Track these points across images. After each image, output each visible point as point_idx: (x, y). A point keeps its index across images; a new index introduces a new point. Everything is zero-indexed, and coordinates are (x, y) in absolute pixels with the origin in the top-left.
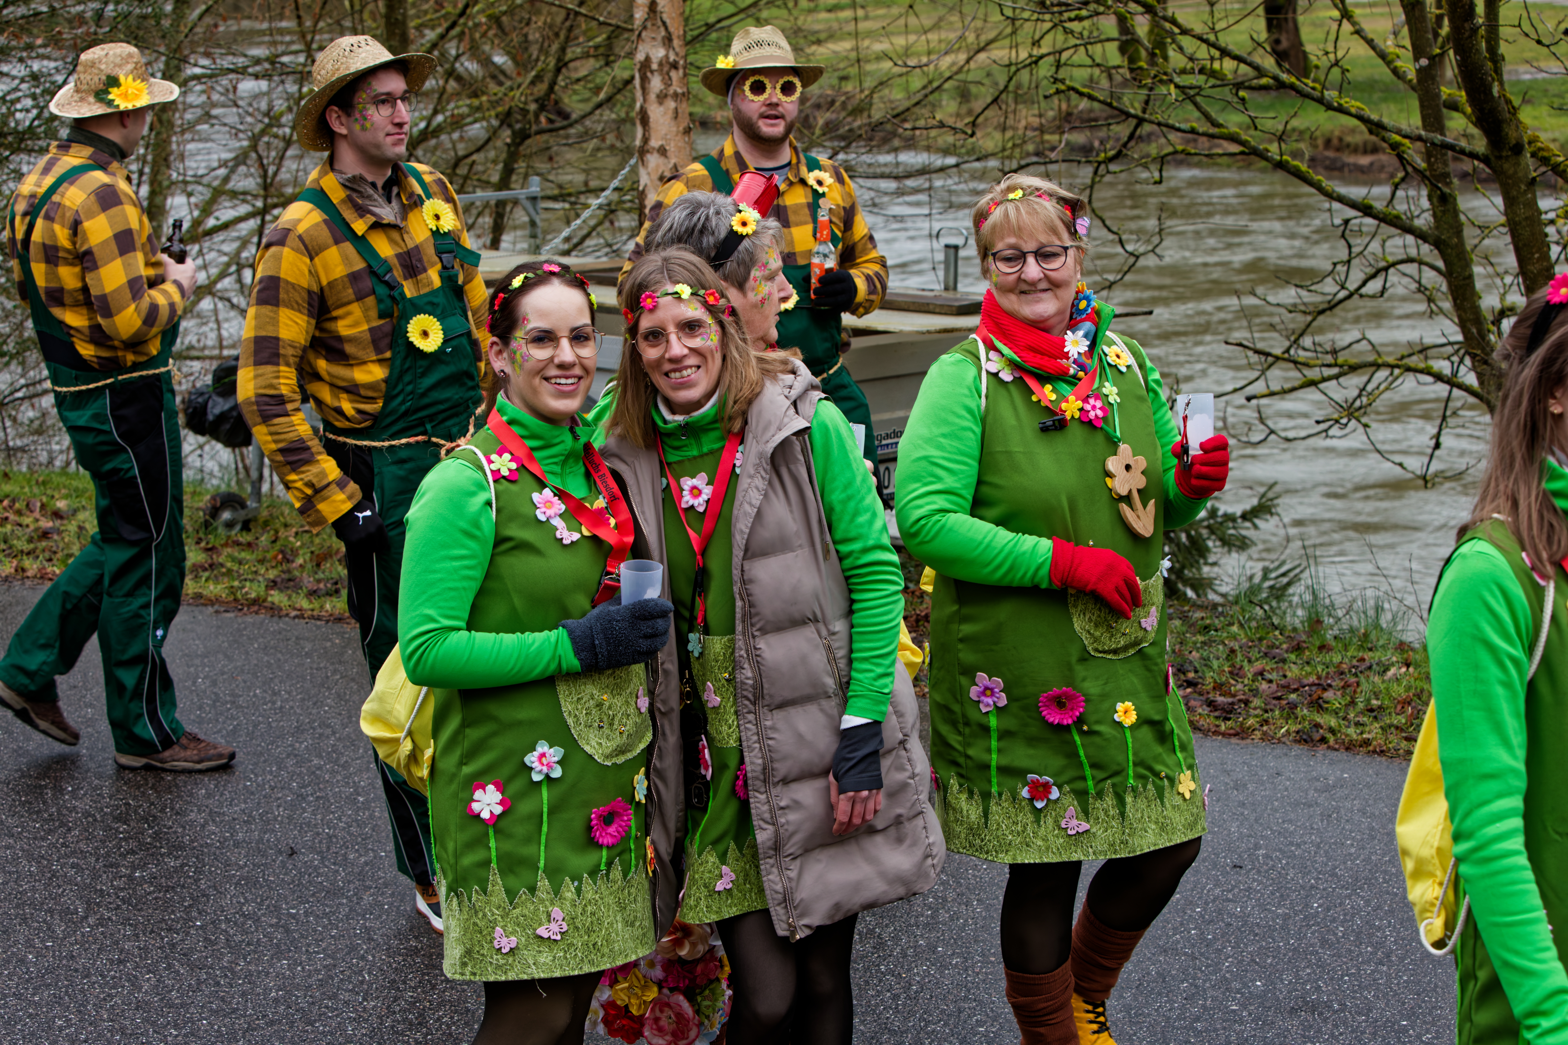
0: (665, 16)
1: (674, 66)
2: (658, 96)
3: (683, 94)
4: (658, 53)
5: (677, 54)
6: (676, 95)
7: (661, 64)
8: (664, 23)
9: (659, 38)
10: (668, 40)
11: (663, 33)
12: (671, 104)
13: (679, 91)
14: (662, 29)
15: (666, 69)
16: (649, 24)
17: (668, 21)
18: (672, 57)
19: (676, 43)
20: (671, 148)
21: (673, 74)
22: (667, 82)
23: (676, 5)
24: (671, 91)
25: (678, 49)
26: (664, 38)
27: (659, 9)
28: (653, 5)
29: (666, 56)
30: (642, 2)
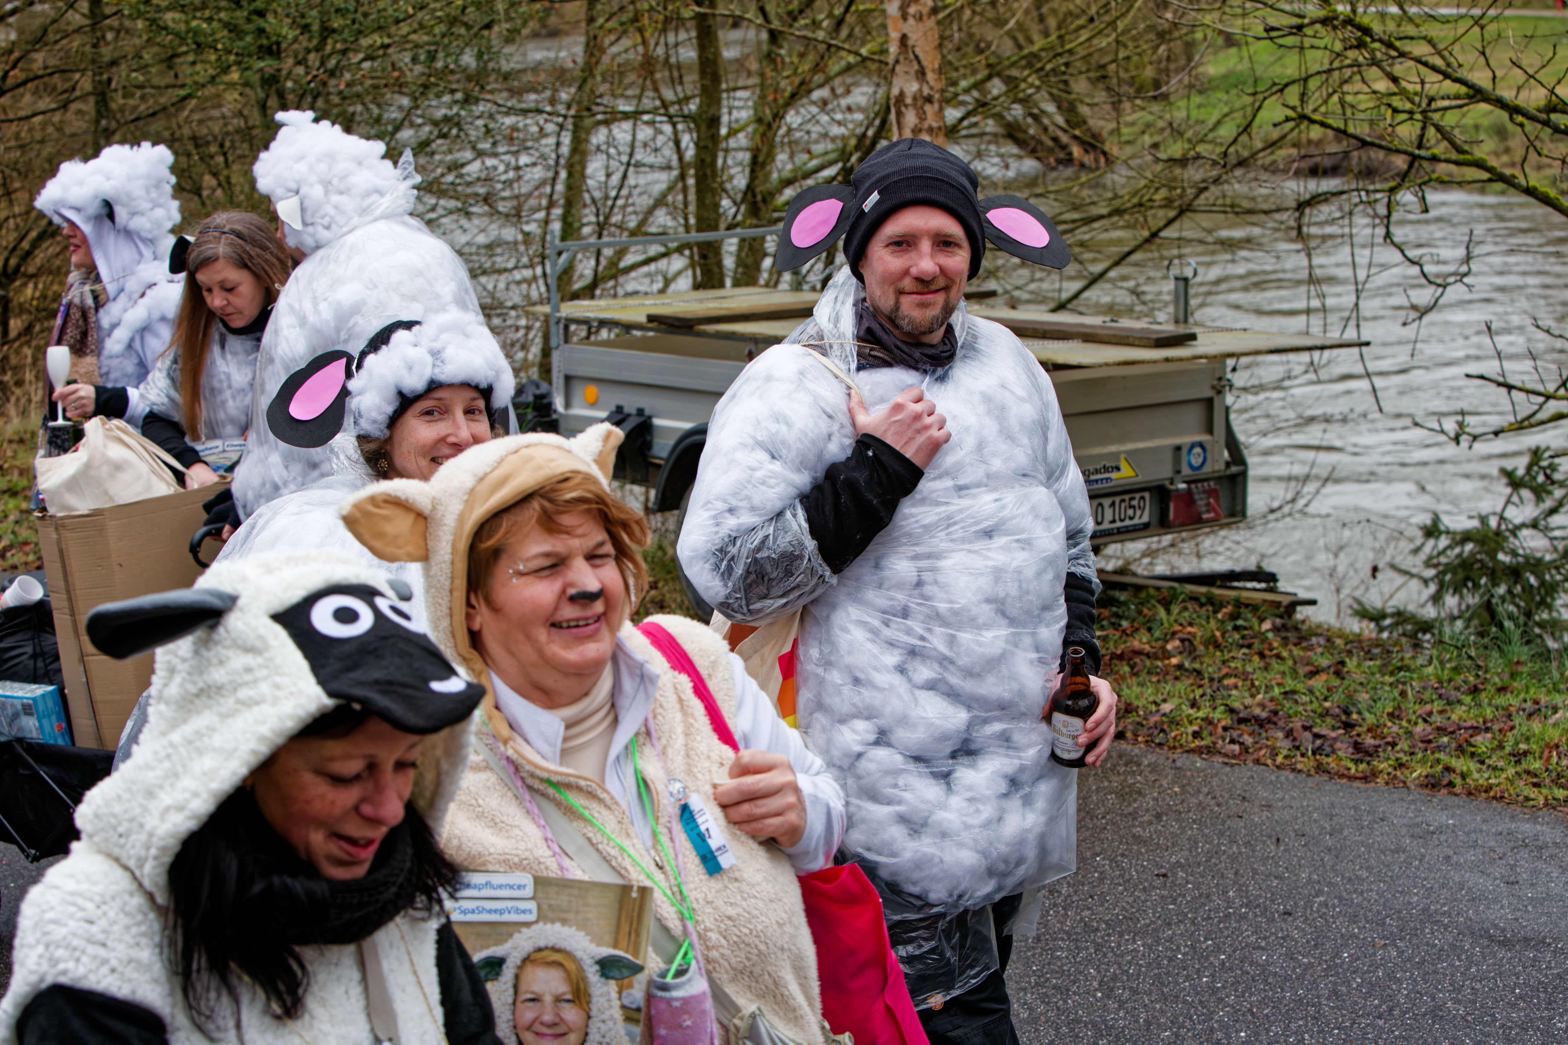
0: (918, 51)
1: (929, 100)
3: (939, 128)
4: (913, 87)
5: (931, 88)
6: (931, 130)
7: (915, 98)
8: (917, 57)
9: (912, 72)
10: (921, 74)
11: (916, 67)
13: (935, 125)
14: (915, 63)
15: (920, 103)
16: (901, 59)
17: (921, 56)
18: (926, 91)
19: (930, 76)
21: (928, 108)
22: (922, 116)
23: (930, 38)
24: (926, 125)
25: (932, 83)
26: (917, 72)
27: (910, 43)
28: (904, 39)
29: (920, 90)
30: (895, 35)
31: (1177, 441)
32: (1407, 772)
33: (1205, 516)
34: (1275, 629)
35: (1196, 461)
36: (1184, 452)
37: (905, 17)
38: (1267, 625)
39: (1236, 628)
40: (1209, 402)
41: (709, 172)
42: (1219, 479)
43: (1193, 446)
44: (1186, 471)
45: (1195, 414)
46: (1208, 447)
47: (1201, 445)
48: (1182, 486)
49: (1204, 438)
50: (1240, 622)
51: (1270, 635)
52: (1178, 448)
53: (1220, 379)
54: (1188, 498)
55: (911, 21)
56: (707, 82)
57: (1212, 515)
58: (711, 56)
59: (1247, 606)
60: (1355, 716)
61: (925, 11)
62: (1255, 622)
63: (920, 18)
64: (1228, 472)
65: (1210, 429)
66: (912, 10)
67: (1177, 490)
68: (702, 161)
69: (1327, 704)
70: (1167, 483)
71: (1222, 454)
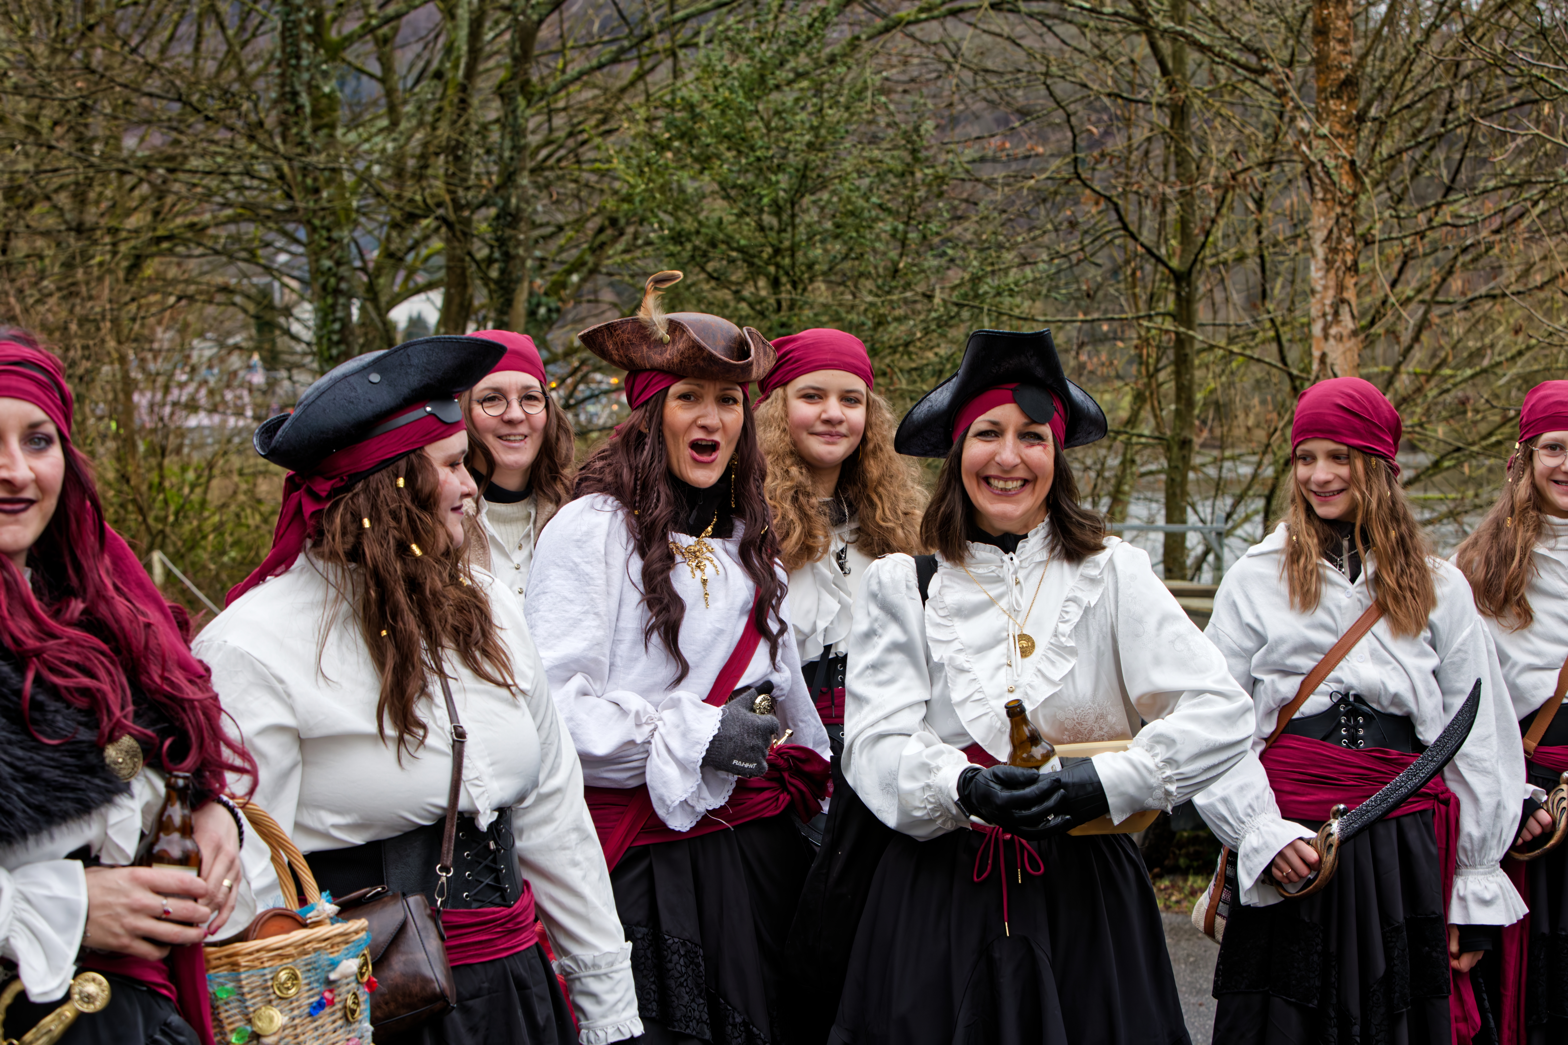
27: (1329, 361)
28: (1323, 357)
30: (1316, 354)
37: (1326, 337)
41: (1178, 491)
55: (1332, 341)
56: (1182, 407)
58: (1186, 383)
61: (1345, 333)
63: (1340, 338)
66: (1333, 331)
68: (1173, 480)
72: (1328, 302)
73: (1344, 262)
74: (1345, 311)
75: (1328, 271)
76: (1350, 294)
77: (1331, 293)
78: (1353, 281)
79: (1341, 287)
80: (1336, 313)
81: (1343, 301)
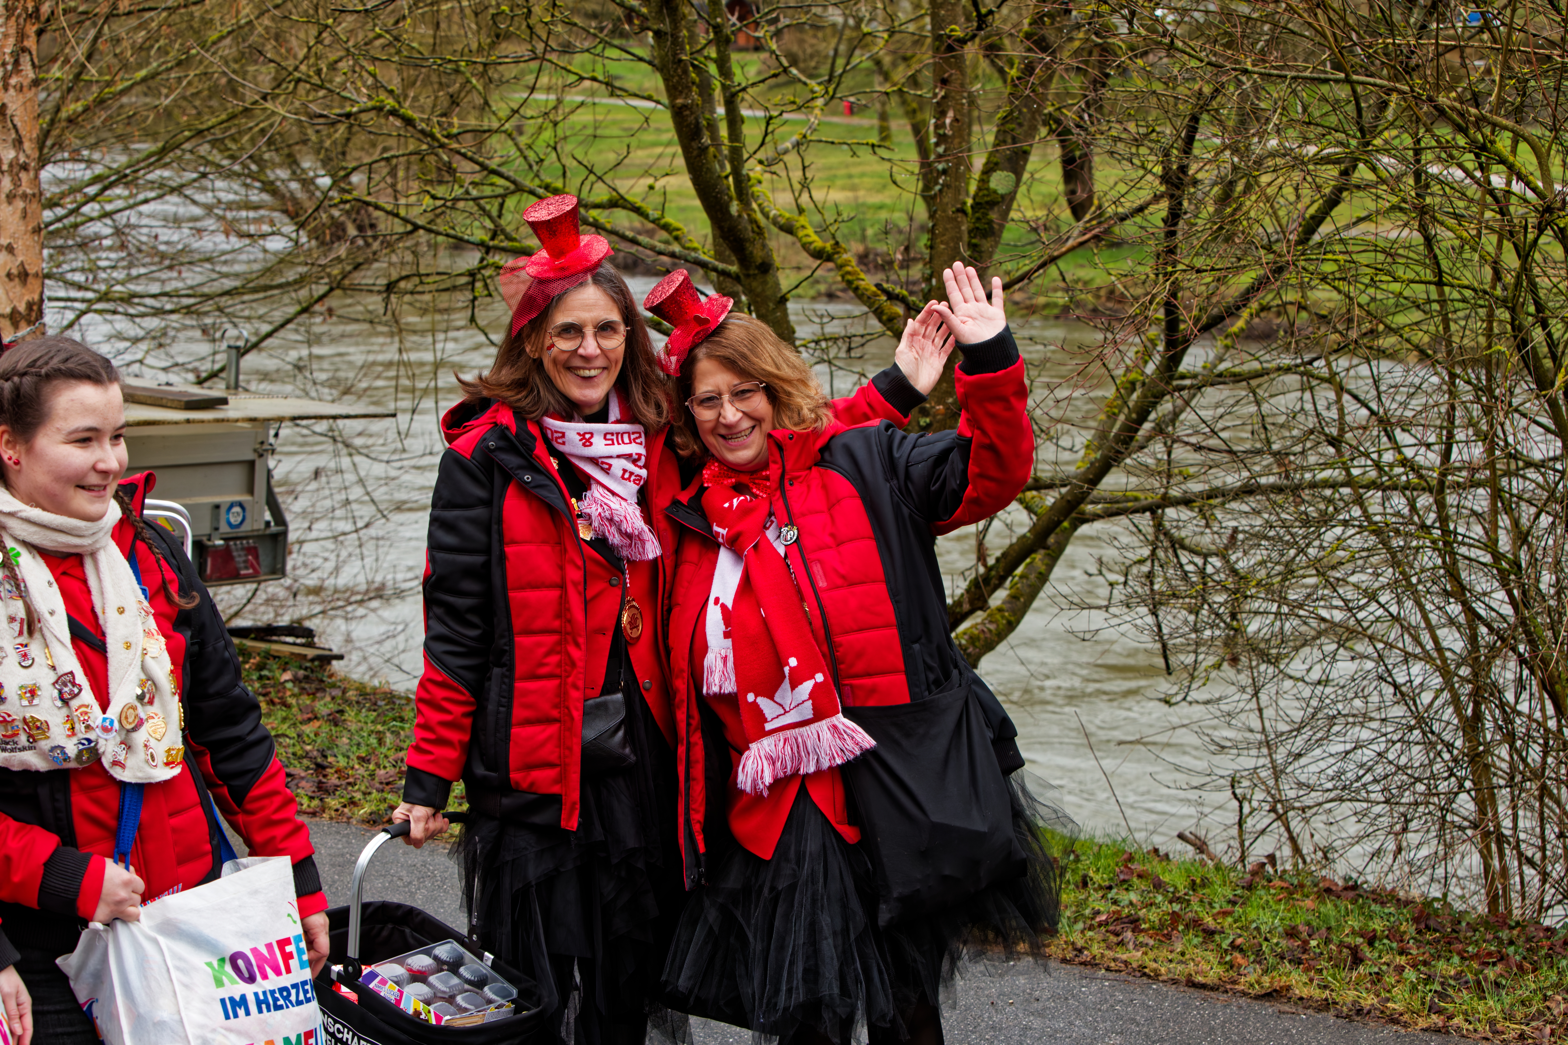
0: (16, 120)
1: (25, 167)
2: (8, 196)
3: (34, 195)
5: (28, 157)
6: (24, 196)
7: (11, 165)
8: (15, 126)
9: (10, 140)
10: (18, 143)
11: (14, 136)
12: (20, 204)
13: (29, 191)
14: (13, 131)
17: (19, 125)
18: (22, 159)
19: (27, 145)
20: (19, 246)
21: (23, 175)
22: (17, 183)
23: (29, 108)
24: (20, 191)
25: (29, 152)
26: (14, 140)
27: (9, 112)
28: (3, 108)
29: (17, 158)
31: (217, 500)
32: (355, 809)
33: (243, 572)
34: (295, 680)
35: (235, 520)
36: (223, 510)
37: (5, 87)
38: (287, 676)
39: (261, 678)
40: (251, 464)
42: (260, 537)
43: (232, 505)
44: (224, 528)
45: (237, 475)
46: (248, 508)
47: (241, 505)
48: (221, 542)
49: (245, 498)
50: (265, 673)
51: (289, 685)
52: (217, 507)
53: (262, 443)
54: (225, 554)
55: (12, 92)
57: (251, 571)
59: (275, 657)
60: (330, 759)
61: (26, 83)
62: (277, 674)
63: (20, 89)
64: (268, 532)
65: (251, 491)
66: (13, 81)
67: (214, 546)
69: (309, 748)
70: (205, 539)
71: (262, 514)
72: (8, 50)
73: (25, 9)
74: (25, 59)
75: (8, 18)
76: (30, 43)
77: (11, 41)
78: (35, 28)
79: (21, 36)
80: (17, 63)
81: (24, 50)
